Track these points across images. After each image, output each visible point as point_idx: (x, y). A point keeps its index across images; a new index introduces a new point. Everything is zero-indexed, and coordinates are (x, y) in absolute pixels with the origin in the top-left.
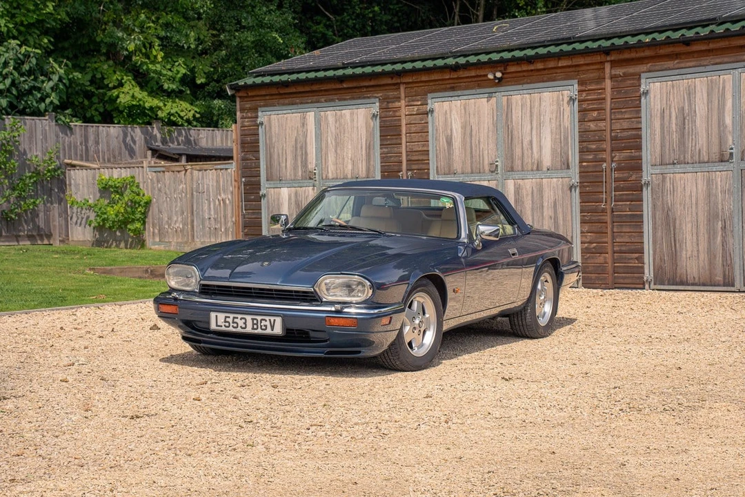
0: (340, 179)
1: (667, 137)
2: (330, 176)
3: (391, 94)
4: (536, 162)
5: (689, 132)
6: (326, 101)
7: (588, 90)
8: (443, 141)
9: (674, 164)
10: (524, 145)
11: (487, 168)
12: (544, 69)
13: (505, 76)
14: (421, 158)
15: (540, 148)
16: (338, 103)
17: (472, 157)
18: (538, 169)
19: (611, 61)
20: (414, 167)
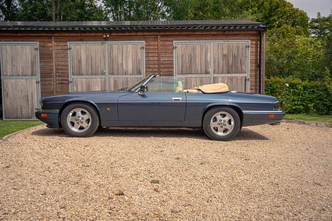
0: (15, 76)
1: (184, 64)
2: (8, 74)
3: (46, 40)
4: (125, 71)
5: (193, 63)
6: (5, 41)
7: (150, 45)
8: (76, 62)
9: (187, 74)
10: (119, 65)
11: (100, 73)
12: (129, 36)
13: (111, 37)
14: (64, 68)
15: (127, 66)
16: (13, 42)
17: (92, 68)
18: (125, 74)
19: (161, 35)
20: (59, 72)
